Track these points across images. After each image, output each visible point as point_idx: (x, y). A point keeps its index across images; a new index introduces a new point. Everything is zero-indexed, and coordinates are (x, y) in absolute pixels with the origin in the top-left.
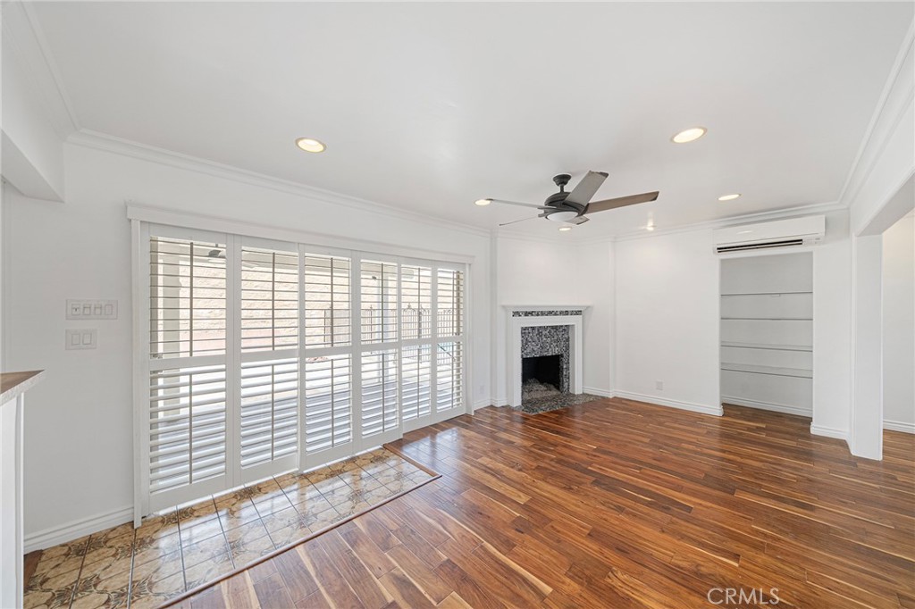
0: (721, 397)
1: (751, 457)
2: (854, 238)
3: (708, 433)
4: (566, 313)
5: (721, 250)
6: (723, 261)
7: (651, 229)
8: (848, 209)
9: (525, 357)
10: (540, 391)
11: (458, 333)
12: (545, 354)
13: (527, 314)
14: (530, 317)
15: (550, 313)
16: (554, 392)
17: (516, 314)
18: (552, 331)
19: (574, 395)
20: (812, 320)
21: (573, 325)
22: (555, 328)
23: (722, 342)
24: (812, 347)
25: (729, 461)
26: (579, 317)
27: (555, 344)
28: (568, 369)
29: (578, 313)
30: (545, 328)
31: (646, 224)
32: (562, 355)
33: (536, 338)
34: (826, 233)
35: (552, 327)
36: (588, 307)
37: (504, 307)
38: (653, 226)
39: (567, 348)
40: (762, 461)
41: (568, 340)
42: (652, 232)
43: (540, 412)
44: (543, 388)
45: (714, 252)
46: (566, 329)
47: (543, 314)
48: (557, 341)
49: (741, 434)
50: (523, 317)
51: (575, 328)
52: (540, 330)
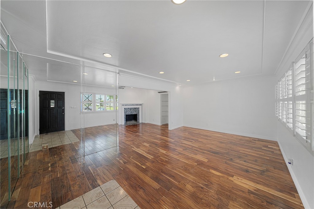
4: (137, 105)
9: (126, 114)
10: (133, 122)
12: (132, 114)
14: (127, 106)
15: (132, 105)
16: (136, 122)
17: (122, 105)
19: (140, 123)
20: (168, 106)
22: (135, 108)
28: (139, 117)
29: (140, 105)
30: (132, 108)
32: (137, 114)
33: (129, 110)
36: (143, 104)
39: (139, 112)
41: (139, 111)
45: (158, 93)
46: (138, 108)
47: (130, 105)
48: (136, 111)
50: (125, 106)
51: (140, 108)
52: (131, 109)
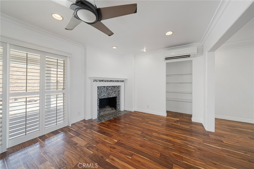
0: (166, 109)
1: (177, 137)
2: (207, 53)
3: (162, 125)
4: (118, 81)
5: (167, 59)
6: (167, 63)
7: (145, 51)
8: (203, 45)
9: (100, 98)
10: (108, 110)
11: (64, 89)
12: (110, 97)
13: (100, 81)
14: (102, 82)
15: (111, 81)
16: (114, 111)
17: (95, 81)
18: (113, 88)
19: (121, 111)
20: (192, 83)
21: (121, 86)
22: (114, 87)
23: (167, 91)
24: (192, 92)
25: (170, 141)
26: (123, 83)
27: (114, 93)
28: (119, 102)
29: (123, 81)
31: (143, 48)
32: (117, 97)
33: (105, 91)
34: (197, 52)
35: (113, 86)
36: (126, 79)
37: (90, 78)
38: (146, 50)
39: (119, 94)
40: (181, 139)
41: (119, 91)
42: (145, 52)
43: (103, 121)
44: (111, 109)
45: (164, 60)
46: (118, 87)
47: (108, 81)
48: (115, 91)
49: (172, 124)
50: (98, 82)
51: (122, 86)
52: (107, 88)
